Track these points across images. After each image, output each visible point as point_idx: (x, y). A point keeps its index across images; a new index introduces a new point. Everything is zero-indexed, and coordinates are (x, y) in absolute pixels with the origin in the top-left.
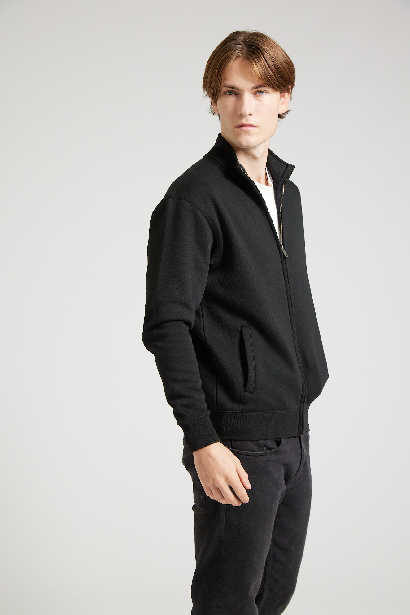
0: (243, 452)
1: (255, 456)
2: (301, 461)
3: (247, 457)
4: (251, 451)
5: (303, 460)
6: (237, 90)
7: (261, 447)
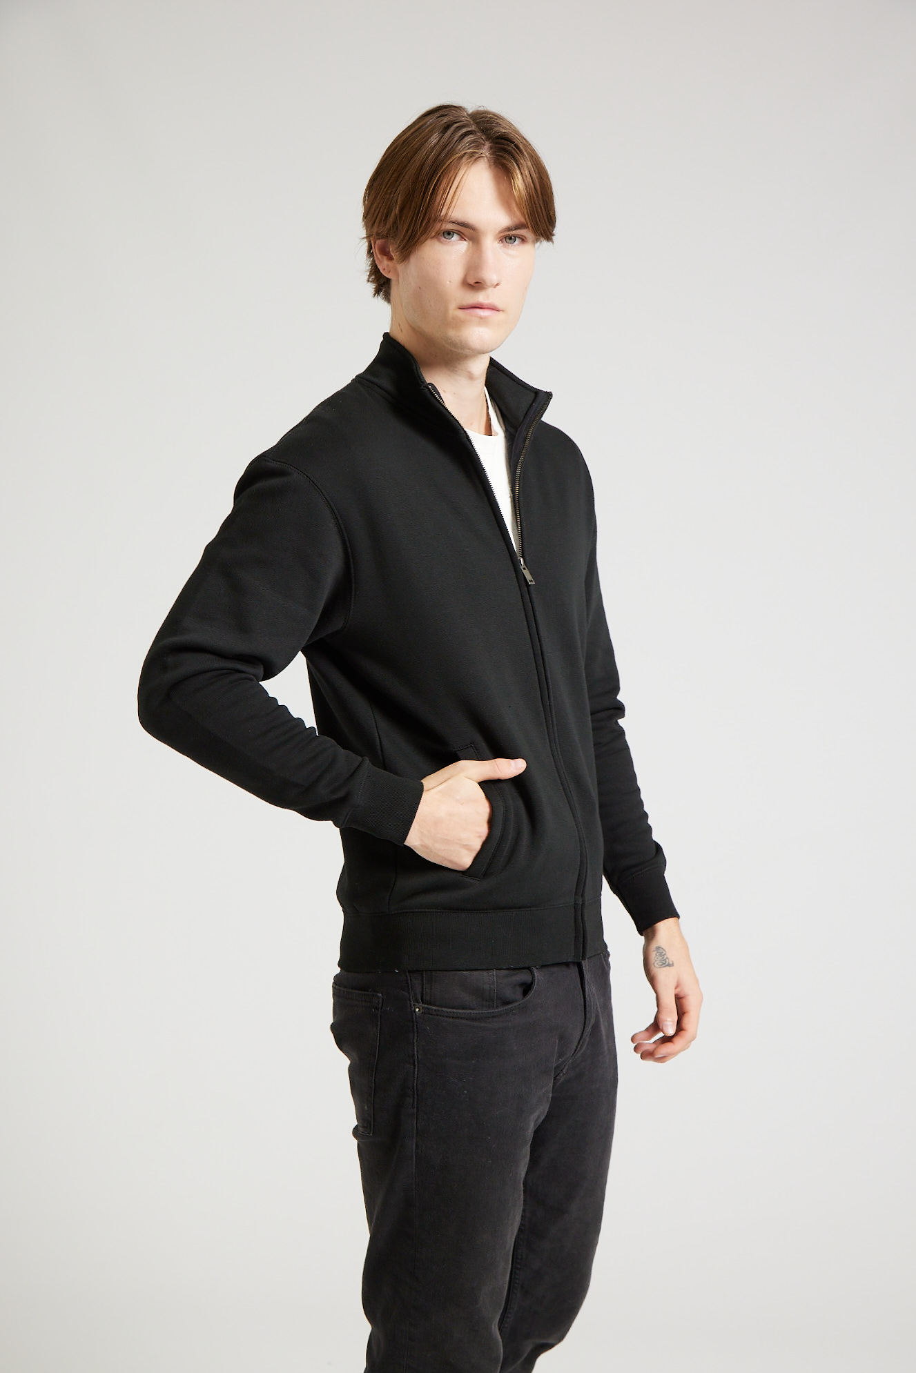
0: (447, 1012)
1: (474, 1019)
2: (585, 1022)
3: (457, 1021)
4: (463, 1008)
5: (590, 1020)
6: (471, 230)
7: (487, 1001)
